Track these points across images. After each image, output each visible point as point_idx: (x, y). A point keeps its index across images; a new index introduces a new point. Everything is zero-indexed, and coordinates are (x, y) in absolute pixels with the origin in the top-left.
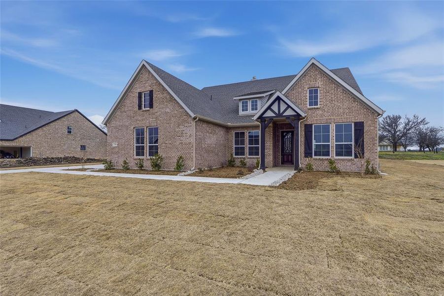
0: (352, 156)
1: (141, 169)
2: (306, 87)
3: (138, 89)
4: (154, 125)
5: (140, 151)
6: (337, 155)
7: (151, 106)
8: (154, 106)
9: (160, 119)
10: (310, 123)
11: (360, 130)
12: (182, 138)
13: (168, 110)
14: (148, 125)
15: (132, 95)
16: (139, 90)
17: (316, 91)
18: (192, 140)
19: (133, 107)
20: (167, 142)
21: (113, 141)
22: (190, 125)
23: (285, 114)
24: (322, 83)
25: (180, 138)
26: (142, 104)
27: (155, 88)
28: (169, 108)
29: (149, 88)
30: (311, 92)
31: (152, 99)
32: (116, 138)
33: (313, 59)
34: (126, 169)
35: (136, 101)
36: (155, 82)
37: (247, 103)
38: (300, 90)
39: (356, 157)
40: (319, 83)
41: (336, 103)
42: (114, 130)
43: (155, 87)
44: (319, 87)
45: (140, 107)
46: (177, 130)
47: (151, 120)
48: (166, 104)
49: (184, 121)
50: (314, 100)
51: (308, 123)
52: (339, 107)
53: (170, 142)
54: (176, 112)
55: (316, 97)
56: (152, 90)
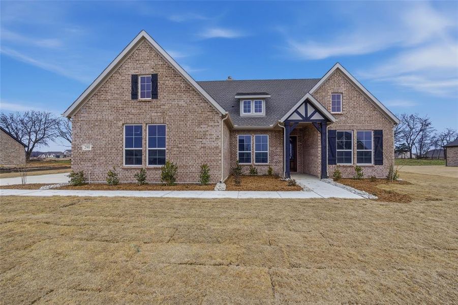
0: (371, 163)
1: (142, 183)
2: (330, 92)
3: (131, 69)
4: (158, 122)
5: (133, 157)
6: (358, 162)
7: (155, 95)
8: (160, 96)
9: (170, 114)
10: (334, 129)
11: (379, 138)
12: (204, 141)
13: (182, 103)
14: (148, 120)
15: (120, 78)
16: (133, 72)
17: (339, 97)
18: (219, 144)
19: (122, 94)
20: (180, 146)
21: (83, 142)
22: (217, 124)
23: (312, 118)
24: (345, 89)
25: (201, 140)
26: (137, 92)
27: (161, 72)
28: (184, 100)
29: (151, 71)
30: (333, 97)
31: (157, 86)
32: (90, 138)
33: (338, 64)
34: (114, 183)
35: (128, 86)
36: (161, 63)
37: (249, 103)
38: (324, 94)
39: (376, 164)
40: (343, 89)
41: (358, 111)
42: (86, 126)
43: (161, 70)
44: (342, 93)
45: (134, 96)
46: (197, 129)
47: (153, 114)
48: (179, 94)
49: (207, 119)
50: (336, 106)
51: (332, 129)
52: (361, 115)
53: (186, 145)
54: (195, 106)
55: (339, 103)
56: (157, 75)
